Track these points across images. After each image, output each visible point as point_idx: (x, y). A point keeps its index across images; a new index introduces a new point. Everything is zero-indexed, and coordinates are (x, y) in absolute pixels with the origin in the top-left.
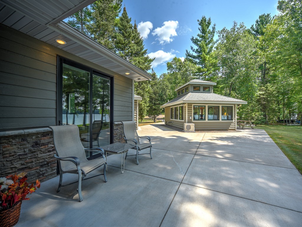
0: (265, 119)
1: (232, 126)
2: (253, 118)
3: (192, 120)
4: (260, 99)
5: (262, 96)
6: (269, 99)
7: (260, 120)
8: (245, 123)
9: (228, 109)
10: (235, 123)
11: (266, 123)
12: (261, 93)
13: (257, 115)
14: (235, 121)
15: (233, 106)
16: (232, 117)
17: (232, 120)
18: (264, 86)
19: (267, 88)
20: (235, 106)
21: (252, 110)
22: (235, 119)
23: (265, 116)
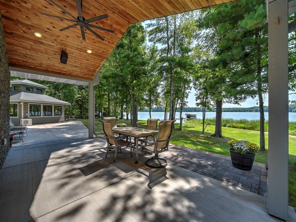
0: (81, 114)
1: (61, 120)
2: (73, 114)
3: (28, 116)
4: (78, 100)
5: (79, 98)
6: (83, 100)
7: (78, 115)
8: (69, 117)
9: (59, 108)
10: (63, 117)
11: (82, 118)
12: (79, 96)
13: (76, 112)
14: (63, 116)
15: (62, 106)
16: (61, 113)
17: (61, 115)
18: (80, 91)
19: (82, 93)
20: (63, 106)
21: (73, 108)
22: (63, 115)
23: (81, 112)
